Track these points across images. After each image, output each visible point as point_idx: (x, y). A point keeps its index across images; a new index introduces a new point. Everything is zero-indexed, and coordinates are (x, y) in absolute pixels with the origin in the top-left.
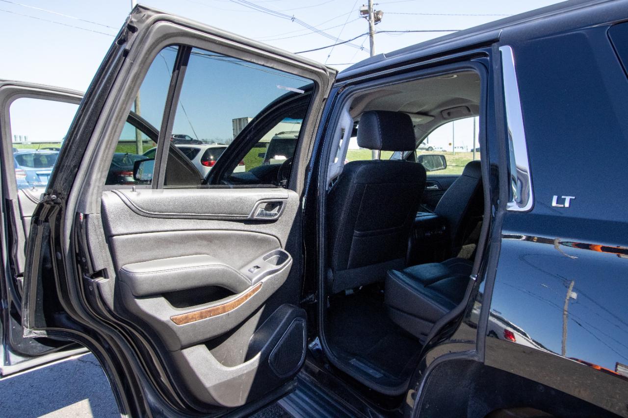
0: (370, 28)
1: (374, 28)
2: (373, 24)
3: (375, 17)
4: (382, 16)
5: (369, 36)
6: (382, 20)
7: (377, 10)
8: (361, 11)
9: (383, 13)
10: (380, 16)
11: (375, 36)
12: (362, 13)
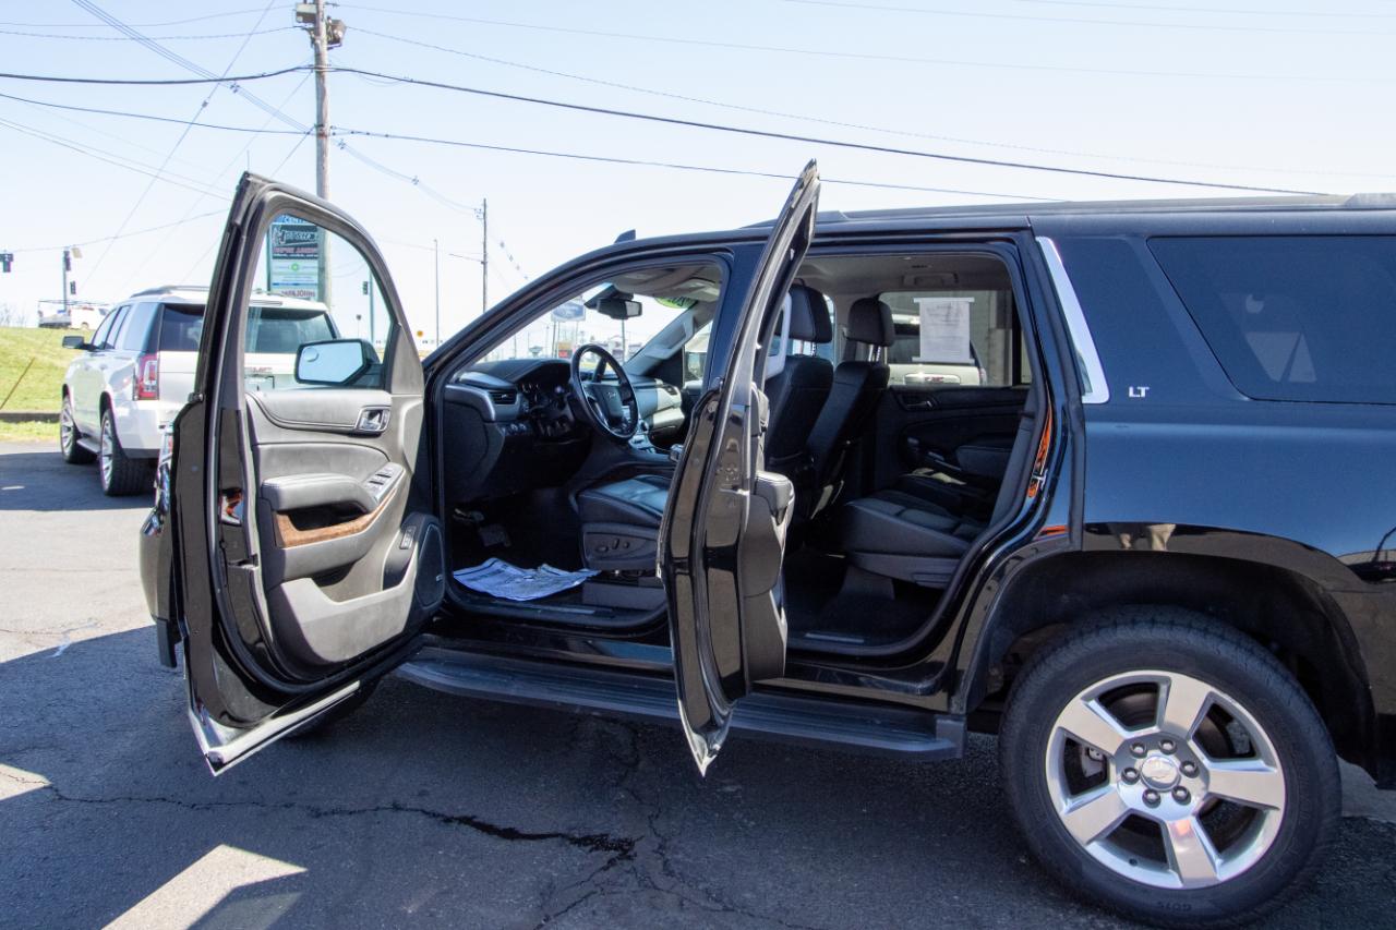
0: (318, 56)
1: (327, 56)
2: (324, 47)
3: (328, 33)
4: (344, 33)
5: (314, 74)
6: (343, 42)
7: (333, 18)
8: (299, 14)
9: (345, 28)
10: (340, 34)
11: (328, 76)
12: (301, 19)
